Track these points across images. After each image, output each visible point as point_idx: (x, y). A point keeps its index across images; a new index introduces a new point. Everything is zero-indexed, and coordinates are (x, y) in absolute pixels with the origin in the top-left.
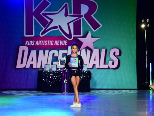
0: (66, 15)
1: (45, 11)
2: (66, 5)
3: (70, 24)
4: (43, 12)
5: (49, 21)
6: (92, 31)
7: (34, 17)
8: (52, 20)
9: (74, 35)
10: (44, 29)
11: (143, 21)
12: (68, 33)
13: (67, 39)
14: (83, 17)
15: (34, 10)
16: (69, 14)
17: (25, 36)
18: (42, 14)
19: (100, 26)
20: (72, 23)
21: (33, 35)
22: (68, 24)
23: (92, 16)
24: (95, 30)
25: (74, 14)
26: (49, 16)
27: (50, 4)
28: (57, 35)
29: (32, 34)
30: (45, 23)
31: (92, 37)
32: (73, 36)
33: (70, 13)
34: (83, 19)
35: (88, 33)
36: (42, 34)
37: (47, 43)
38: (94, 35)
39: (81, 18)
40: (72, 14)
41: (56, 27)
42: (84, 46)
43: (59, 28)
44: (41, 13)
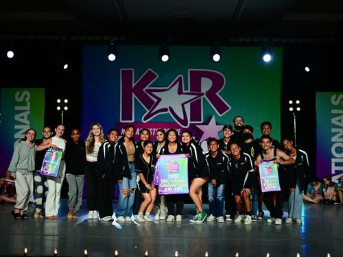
0: (180, 92)
1: (150, 86)
2: (180, 78)
3: (185, 105)
4: (147, 88)
5: (155, 100)
6: (216, 115)
7: (134, 95)
8: (159, 100)
9: (191, 121)
10: (148, 111)
11: (291, 102)
12: (182, 117)
13: (181, 127)
14: (205, 96)
15: (134, 85)
16: (184, 92)
17: (121, 121)
18: (146, 90)
19: (228, 108)
20: (189, 104)
21: (133, 121)
22: (183, 105)
23: (217, 94)
24: (221, 114)
25: (191, 91)
26: (155, 93)
27: (158, 76)
28: (167, 121)
29: (131, 120)
30: (150, 104)
31: (217, 124)
32: (189, 122)
33: (185, 90)
34: (204, 98)
35: (211, 118)
36: (145, 119)
37: (152, 131)
38: (220, 122)
39: (202, 97)
40: (189, 91)
41: (165, 110)
42: (205, 136)
43: (169, 111)
44: (144, 90)
